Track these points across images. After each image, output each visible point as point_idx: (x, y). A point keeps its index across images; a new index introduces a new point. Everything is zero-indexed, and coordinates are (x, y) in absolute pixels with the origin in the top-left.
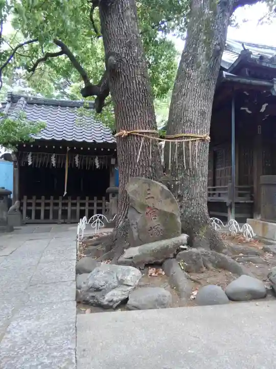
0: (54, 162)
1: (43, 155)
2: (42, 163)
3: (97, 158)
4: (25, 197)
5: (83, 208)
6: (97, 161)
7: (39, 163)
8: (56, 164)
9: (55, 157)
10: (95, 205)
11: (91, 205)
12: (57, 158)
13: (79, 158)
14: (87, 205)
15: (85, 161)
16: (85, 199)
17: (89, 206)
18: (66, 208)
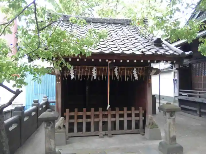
0: (95, 75)
1: (85, 68)
2: (83, 76)
3: (135, 69)
4: (67, 110)
5: (122, 119)
6: (135, 72)
7: (80, 76)
8: (97, 76)
9: (96, 70)
10: (133, 115)
11: (129, 115)
12: (97, 71)
13: (118, 70)
14: (125, 116)
15: (124, 72)
16: (123, 110)
17: (128, 117)
18: (106, 120)
